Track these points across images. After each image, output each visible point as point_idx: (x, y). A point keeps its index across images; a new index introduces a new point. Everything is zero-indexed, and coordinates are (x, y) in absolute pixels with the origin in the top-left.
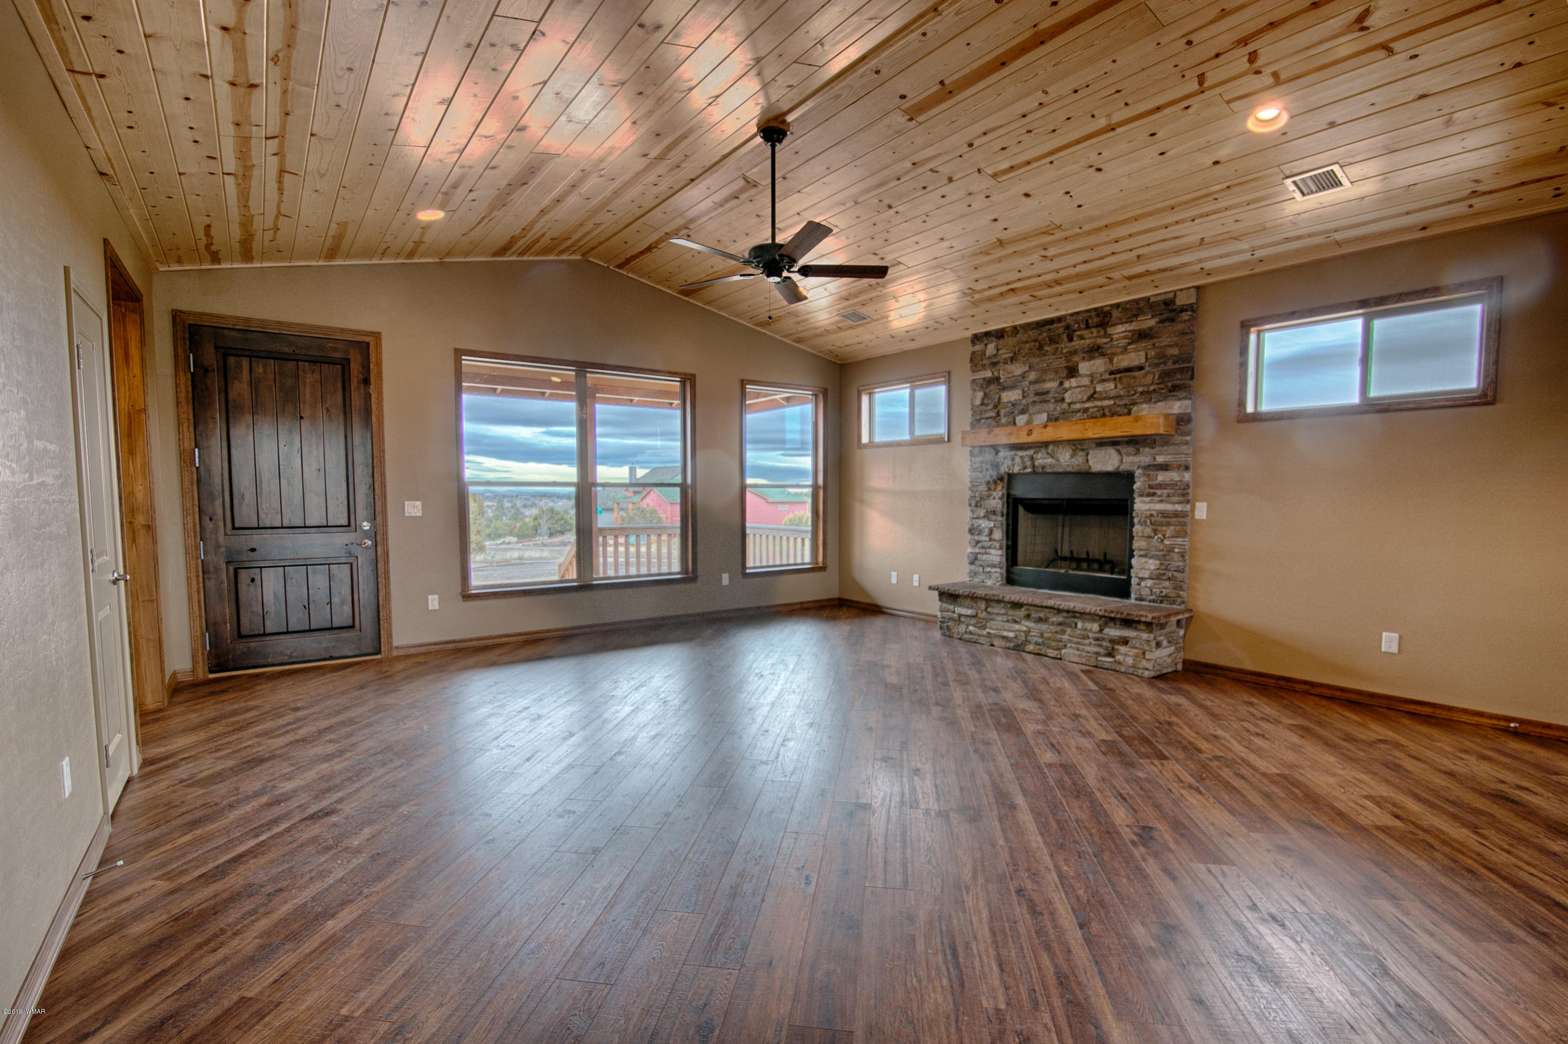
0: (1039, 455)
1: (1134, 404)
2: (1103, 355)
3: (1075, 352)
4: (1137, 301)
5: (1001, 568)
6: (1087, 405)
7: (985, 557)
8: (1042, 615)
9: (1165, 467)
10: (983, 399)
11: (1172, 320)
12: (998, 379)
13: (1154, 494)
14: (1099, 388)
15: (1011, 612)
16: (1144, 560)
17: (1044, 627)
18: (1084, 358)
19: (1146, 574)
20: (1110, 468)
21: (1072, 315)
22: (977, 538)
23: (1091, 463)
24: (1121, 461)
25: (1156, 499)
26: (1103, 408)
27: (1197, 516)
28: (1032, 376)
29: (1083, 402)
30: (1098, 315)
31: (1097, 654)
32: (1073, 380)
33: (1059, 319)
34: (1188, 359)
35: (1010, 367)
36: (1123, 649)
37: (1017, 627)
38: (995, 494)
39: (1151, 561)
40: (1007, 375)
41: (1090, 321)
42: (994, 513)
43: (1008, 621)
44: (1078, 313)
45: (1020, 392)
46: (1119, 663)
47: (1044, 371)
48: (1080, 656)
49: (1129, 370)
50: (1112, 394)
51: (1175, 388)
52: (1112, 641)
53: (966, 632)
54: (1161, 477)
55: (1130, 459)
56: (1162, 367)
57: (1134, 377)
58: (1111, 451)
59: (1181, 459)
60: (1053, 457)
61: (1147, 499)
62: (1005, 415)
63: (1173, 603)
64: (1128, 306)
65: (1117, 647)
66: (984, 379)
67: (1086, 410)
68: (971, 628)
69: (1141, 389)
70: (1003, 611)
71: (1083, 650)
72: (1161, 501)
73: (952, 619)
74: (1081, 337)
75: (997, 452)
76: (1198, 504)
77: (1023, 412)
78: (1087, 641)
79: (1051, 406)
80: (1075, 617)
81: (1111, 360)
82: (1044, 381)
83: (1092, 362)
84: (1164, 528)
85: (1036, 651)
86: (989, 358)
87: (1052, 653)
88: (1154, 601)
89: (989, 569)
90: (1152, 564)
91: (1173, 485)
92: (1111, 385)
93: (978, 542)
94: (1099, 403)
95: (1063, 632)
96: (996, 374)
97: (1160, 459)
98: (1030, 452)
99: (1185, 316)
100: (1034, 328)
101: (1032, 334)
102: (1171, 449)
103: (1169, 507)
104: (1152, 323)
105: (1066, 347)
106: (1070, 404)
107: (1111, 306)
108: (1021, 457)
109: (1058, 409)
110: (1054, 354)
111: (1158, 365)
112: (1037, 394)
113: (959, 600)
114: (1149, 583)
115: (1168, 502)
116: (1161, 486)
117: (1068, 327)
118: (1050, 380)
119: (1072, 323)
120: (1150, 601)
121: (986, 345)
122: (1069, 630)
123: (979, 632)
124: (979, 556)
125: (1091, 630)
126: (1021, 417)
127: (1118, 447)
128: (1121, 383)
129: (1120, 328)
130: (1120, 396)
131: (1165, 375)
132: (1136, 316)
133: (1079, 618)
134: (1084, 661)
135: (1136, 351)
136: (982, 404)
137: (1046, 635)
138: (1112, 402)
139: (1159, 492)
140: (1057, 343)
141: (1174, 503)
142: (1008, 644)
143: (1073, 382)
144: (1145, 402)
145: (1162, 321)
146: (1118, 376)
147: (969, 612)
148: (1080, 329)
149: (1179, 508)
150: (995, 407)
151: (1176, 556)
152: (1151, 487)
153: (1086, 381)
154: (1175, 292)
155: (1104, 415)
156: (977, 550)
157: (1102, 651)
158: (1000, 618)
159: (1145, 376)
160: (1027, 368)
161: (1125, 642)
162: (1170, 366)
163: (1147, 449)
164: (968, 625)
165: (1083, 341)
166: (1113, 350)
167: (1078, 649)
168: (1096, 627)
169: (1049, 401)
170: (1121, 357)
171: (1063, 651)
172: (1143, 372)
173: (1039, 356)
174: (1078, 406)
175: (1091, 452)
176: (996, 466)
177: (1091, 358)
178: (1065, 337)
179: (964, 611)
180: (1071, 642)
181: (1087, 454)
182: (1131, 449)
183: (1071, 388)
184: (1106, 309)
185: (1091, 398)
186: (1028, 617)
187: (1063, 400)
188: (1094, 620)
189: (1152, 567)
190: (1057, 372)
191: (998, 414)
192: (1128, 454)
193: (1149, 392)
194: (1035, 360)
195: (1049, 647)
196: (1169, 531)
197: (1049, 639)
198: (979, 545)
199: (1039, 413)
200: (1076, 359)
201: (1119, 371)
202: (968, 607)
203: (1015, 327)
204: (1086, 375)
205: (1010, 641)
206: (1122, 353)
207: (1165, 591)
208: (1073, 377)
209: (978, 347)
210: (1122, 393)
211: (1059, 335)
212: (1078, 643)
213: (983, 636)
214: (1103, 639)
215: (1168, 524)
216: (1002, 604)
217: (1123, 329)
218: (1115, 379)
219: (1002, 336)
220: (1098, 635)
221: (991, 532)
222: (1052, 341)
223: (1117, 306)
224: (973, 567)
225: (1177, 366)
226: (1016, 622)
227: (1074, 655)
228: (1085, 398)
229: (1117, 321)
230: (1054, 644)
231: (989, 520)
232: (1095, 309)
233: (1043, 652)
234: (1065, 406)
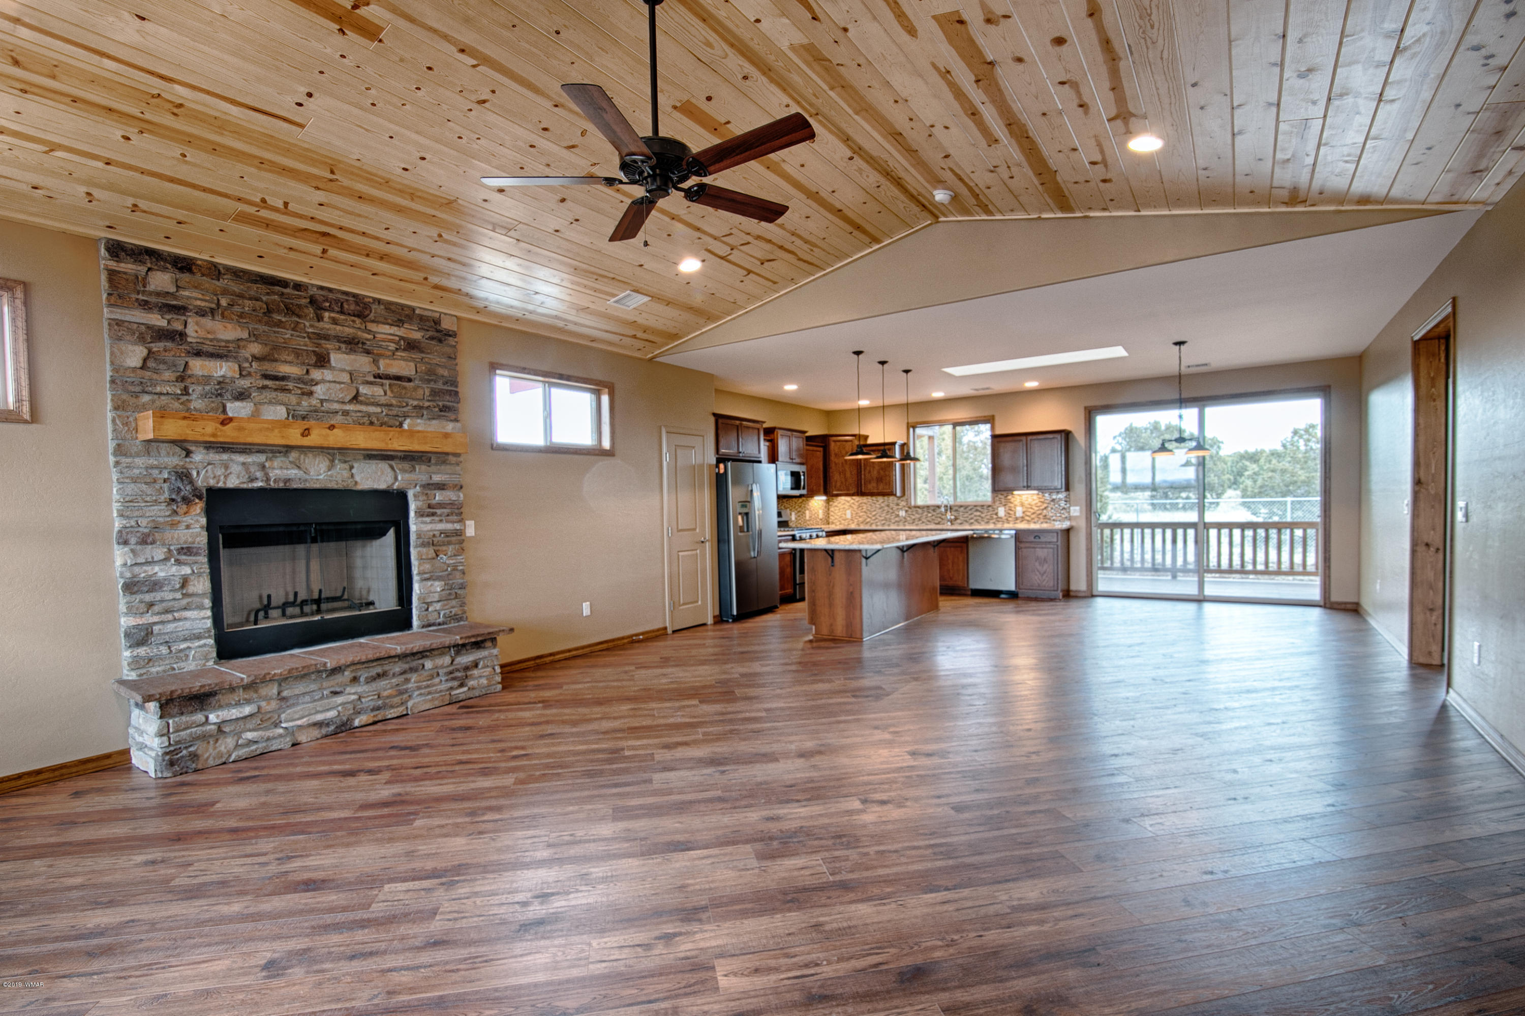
0: (276, 464)
1: (406, 417)
2: (368, 352)
3: (326, 338)
4: (403, 307)
5: (209, 637)
6: (348, 407)
7: (170, 627)
8: (379, 670)
9: (441, 487)
10: (145, 360)
11: (440, 341)
12: (182, 335)
13: (433, 514)
14: (364, 390)
15: (325, 684)
16: (429, 583)
17: (383, 683)
18: (340, 348)
19: (436, 597)
20: (382, 486)
21: (322, 288)
22: (148, 597)
23: (357, 478)
24: (396, 479)
25: (437, 519)
26: (369, 415)
27: (468, 534)
28: (255, 348)
29: (343, 403)
30: (357, 304)
31: (452, 688)
32: (325, 371)
33: (298, 286)
34: (454, 383)
35: (207, 322)
36: (475, 672)
37: (340, 699)
38: (188, 519)
39: (437, 583)
40: (202, 334)
41: (346, 306)
42: (187, 550)
43: (322, 698)
44: (330, 290)
45: (237, 368)
46: (473, 689)
47: (275, 348)
48: (433, 700)
49: (398, 378)
50: (383, 400)
51: (445, 409)
52: (467, 668)
53: (237, 746)
54: (439, 497)
55: (407, 476)
56: (432, 385)
57: (405, 388)
58: (384, 466)
59: (455, 479)
60: (299, 467)
61: (428, 519)
62: (204, 396)
63: (461, 619)
64: (393, 307)
65: (469, 673)
66: (149, 327)
67: (346, 413)
68: (250, 735)
69: (415, 403)
70: (313, 687)
71: (436, 692)
72: (441, 521)
73: (204, 737)
74: (335, 321)
75: (188, 453)
76: (468, 522)
77: (241, 396)
78: (437, 680)
79: (293, 399)
80: (423, 657)
81: (375, 362)
82: (276, 360)
83: (352, 357)
84: (444, 548)
85: (371, 721)
86: (158, 294)
87: (392, 713)
88: (444, 623)
89: (183, 646)
90: (438, 586)
91: (452, 504)
92: (378, 391)
93: (151, 605)
94: (363, 408)
95: (407, 681)
96: (178, 326)
97: (437, 478)
98: (261, 458)
99: (451, 341)
100: (255, 282)
101: (255, 289)
102: (447, 468)
103: (449, 526)
104: (417, 335)
105: (311, 326)
106: (322, 401)
107: (375, 299)
108: (244, 464)
109: (304, 403)
110: (293, 329)
111: (429, 381)
112: (266, 377)
113: (213, 700)
114: (438, 606)
115: (447, 522)
116: (441, 505)
117: (313, 301)
118: (286, 362)
119: (320, 299)
120: (439, 624)
121: (149, 269)
122: (414, 677)
123: (269, 733)
124: (156, 628)
125: (442, 667)
126: (238, 404)
127: (393, 463)
128: (392, 391)
129: (386, 329)
130: (391, 405)
131: (434, 393)
132: (403, 322)
133: (427, 656)
134: (437, 703)
135: (403, 359)
136: (144, 367)
137: (385, 693)
138: (378, 410)
139: (439, 511)
140: (299, 316)
141: (453, 522)
142: (324, 731)
143: (327, 375)
144: (417, 417)
145: (431, 338)
146: (387, 382)
147: (247, 710)
148: (331, 310)
149: (457, 526)
150: (181, 379)
151: (458, 574)
152: (430, 506)
153: (346, 378)
154: (441, 313)
155: (372, 423)
156: (149, 618)
157: (456, 683)
158: (307, 698)
159: (416, 388)
160: (245, 335)
161: (476, 665)
162: (440, 386)
163: (424, 467)
164: (239, 735)
165: (338, 328)
166: (381, 351)
167: (429, 693)
168: (447, 660)
169: (289, 391)
170: (387, 361)
171: (410, 704)
172: (411, 384)
173: (267, 324)
174: (336, 406)
175: (356, 465)
176: (184, 475)
177: (352, 351)
178: (311, 311)
179: (235, 713)
180: (419, 688)
181: (352, 467)
182: (406, 465)
183: (323, 381)
184: (367, 300)
185: (356, 398)
186: (355, 680)
187: (311, 394)
188: (443, 654)
189: (439, 589)
190: (297, 353)
191: (186, 391)
192: (403, 471)
193: (421, 408)
194: (262, 328)
195: (392, 707)
196: (450, 549)
197: (388, 697)
198: (156, 608)
199: (270, 403)
200: (329, 345)
201: (388, 377)
202: (238, 704)
203: (215, 265)
204: (343, 370)
205: (328, 725)
206: (387, 357)
207: (454, 611)
208: (322, 367)
209: (128, 267)
210: (394, 402)
211: (299, 306)
212: (428, 686)
213: (281, 736)
214: (458, 670)
215: (449, 543)
216: (313, 676)
217: (391, 331)
218: (382, 385)
219: (190, 270)
220: (451, 668)
221: (185, 582)
222: (290, 310)
223: (379, 301)
224: (142, 651)
225: (446, 387)
226: (335, 693)
227: (425, 701)
228: (349, 398)
229: (382, 320)
230: (397, 700)
231: (178, 562)
232: (355, 296)
233: (380, 718)
234: (314, 402)
